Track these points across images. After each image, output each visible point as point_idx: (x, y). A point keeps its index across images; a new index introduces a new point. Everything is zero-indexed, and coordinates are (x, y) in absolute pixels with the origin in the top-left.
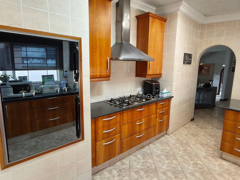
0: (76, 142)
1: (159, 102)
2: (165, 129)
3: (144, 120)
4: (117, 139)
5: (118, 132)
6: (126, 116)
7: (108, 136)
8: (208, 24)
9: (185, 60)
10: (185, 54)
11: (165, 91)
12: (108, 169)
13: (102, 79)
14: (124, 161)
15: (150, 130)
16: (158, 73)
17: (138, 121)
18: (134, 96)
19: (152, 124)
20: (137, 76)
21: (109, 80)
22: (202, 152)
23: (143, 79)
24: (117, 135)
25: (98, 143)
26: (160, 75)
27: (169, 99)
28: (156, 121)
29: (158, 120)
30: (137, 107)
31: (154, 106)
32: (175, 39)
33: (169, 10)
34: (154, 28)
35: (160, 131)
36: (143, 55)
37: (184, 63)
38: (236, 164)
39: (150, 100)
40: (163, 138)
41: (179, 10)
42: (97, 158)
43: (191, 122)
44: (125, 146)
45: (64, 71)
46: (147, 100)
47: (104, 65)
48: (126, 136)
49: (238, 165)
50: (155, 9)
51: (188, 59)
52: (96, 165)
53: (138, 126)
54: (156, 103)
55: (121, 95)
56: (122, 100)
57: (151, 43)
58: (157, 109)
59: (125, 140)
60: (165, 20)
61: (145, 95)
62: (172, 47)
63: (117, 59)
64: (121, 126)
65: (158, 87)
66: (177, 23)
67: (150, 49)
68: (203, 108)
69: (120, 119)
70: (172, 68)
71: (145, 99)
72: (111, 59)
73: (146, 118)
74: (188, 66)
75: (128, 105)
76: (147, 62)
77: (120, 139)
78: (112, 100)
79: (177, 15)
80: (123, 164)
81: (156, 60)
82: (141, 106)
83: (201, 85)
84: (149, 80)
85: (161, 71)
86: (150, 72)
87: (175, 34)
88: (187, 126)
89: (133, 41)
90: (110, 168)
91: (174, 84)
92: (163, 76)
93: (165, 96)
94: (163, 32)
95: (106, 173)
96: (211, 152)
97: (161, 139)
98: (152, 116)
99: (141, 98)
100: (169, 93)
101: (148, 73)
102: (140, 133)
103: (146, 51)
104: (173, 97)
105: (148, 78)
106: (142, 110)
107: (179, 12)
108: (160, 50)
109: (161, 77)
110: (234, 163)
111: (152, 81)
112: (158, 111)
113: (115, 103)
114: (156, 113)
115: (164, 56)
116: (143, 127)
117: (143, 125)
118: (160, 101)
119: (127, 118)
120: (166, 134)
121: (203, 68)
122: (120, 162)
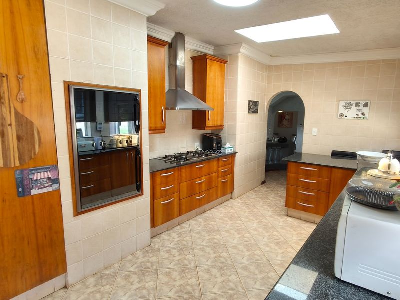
0: (136, 196)
1: (220, 159)
2: (229, 192)
3: (204, 179)
4: (175, 199)
5: (176, 190)
6: (185, 172)
7: (166, 195)
8: (276, 66)
9: (250, 109)
10: (250, 102)
11: (228, 146)
12: (166, 233)
13: (157, 131)
14: (184, 225)
15: (211, 191)
16: (219, 124)
17: (198, 179)
18: (191, 152)
19: (214, 185)
20: (194, 128)
21: (165, 133)
22: (268, 212)
23: (202, 132)
24: (176, 195)
25: (155, 201)
26: (222, 126)
27: (233, 155)
28: (218, 181)
29: (221, 180)
30: (196, 163)
31: (215, 164)
32: (237, 85)
33: (229, 51)
34: (213, 72)
35: (224, 195)
36: (200, 103)
37: (249, 112)
38: (301, 219)
39: (210, 156)
40: (227, 202)
41: (240, 52)
42: (155, 218)
43: (262, 186)
44: (184, 208)
45: (98, 124)
46: (207, 155)
47: (159, 116)
48: (185, 196)
49: (302, 220)
50: (213, 49)
51: (253, 107)
52: (154, 227)
53: (197, 185)
54: (218, 159)
55: (177, 152)
56: (178, 157)
57: (209, 90)
58: (218, 167)
59: (184, 201)
60: (225, 63)
61: (205, 151)
62: (234, 95)
63: (173, 109)
64: (179, 184)
65: (220, 142)
66: (238, 66)
67: (209, 96)
68: (278, 170)
69: (179, 176)
70: (234, 119)
71: (205, 155)
72: (166, 109)
73: (207, 177)
74: (254, 116)
75: (187, 161)
76: (205, 112)
77: (178, 199)
78: (166, 157)
79: (237, 57)
80: (183, 228)
81: (216, 109)
82: (201, 162)
83: (276, 140)
84: (208, 133)
85: (223, 122)
86: (210, 123)
87: (237, 79)
88: (256, 189)
89: (189, 88)
90: (169, 232)
91: (238, 137)
92: (225, 128)
93: (228, 151)
94: (223, 76)
95: (165, 237)
96: (278, 212)
97: (225, 204)
98: (214, 175)
99: (200, 154)
100: (232, 149)
101: (207, 124)
102: (200, 194)
103: (204, 99)
104: (237, 153)
105: (208, 131)
106: (202, 167)
107: (240, 55)
108: (220, 98)
109: (223, 129)
110: (298, 219)
111: (213, 135)
112: (220, 169)
113: (171, 160)
114: (218, 172)
115: (225, 104)
116: (204, 187)
117: (204, 185)
118: (222, 157)
119: (186, 175)
120: (231, 199)
121: (285, 118)
122: (179, 227)
